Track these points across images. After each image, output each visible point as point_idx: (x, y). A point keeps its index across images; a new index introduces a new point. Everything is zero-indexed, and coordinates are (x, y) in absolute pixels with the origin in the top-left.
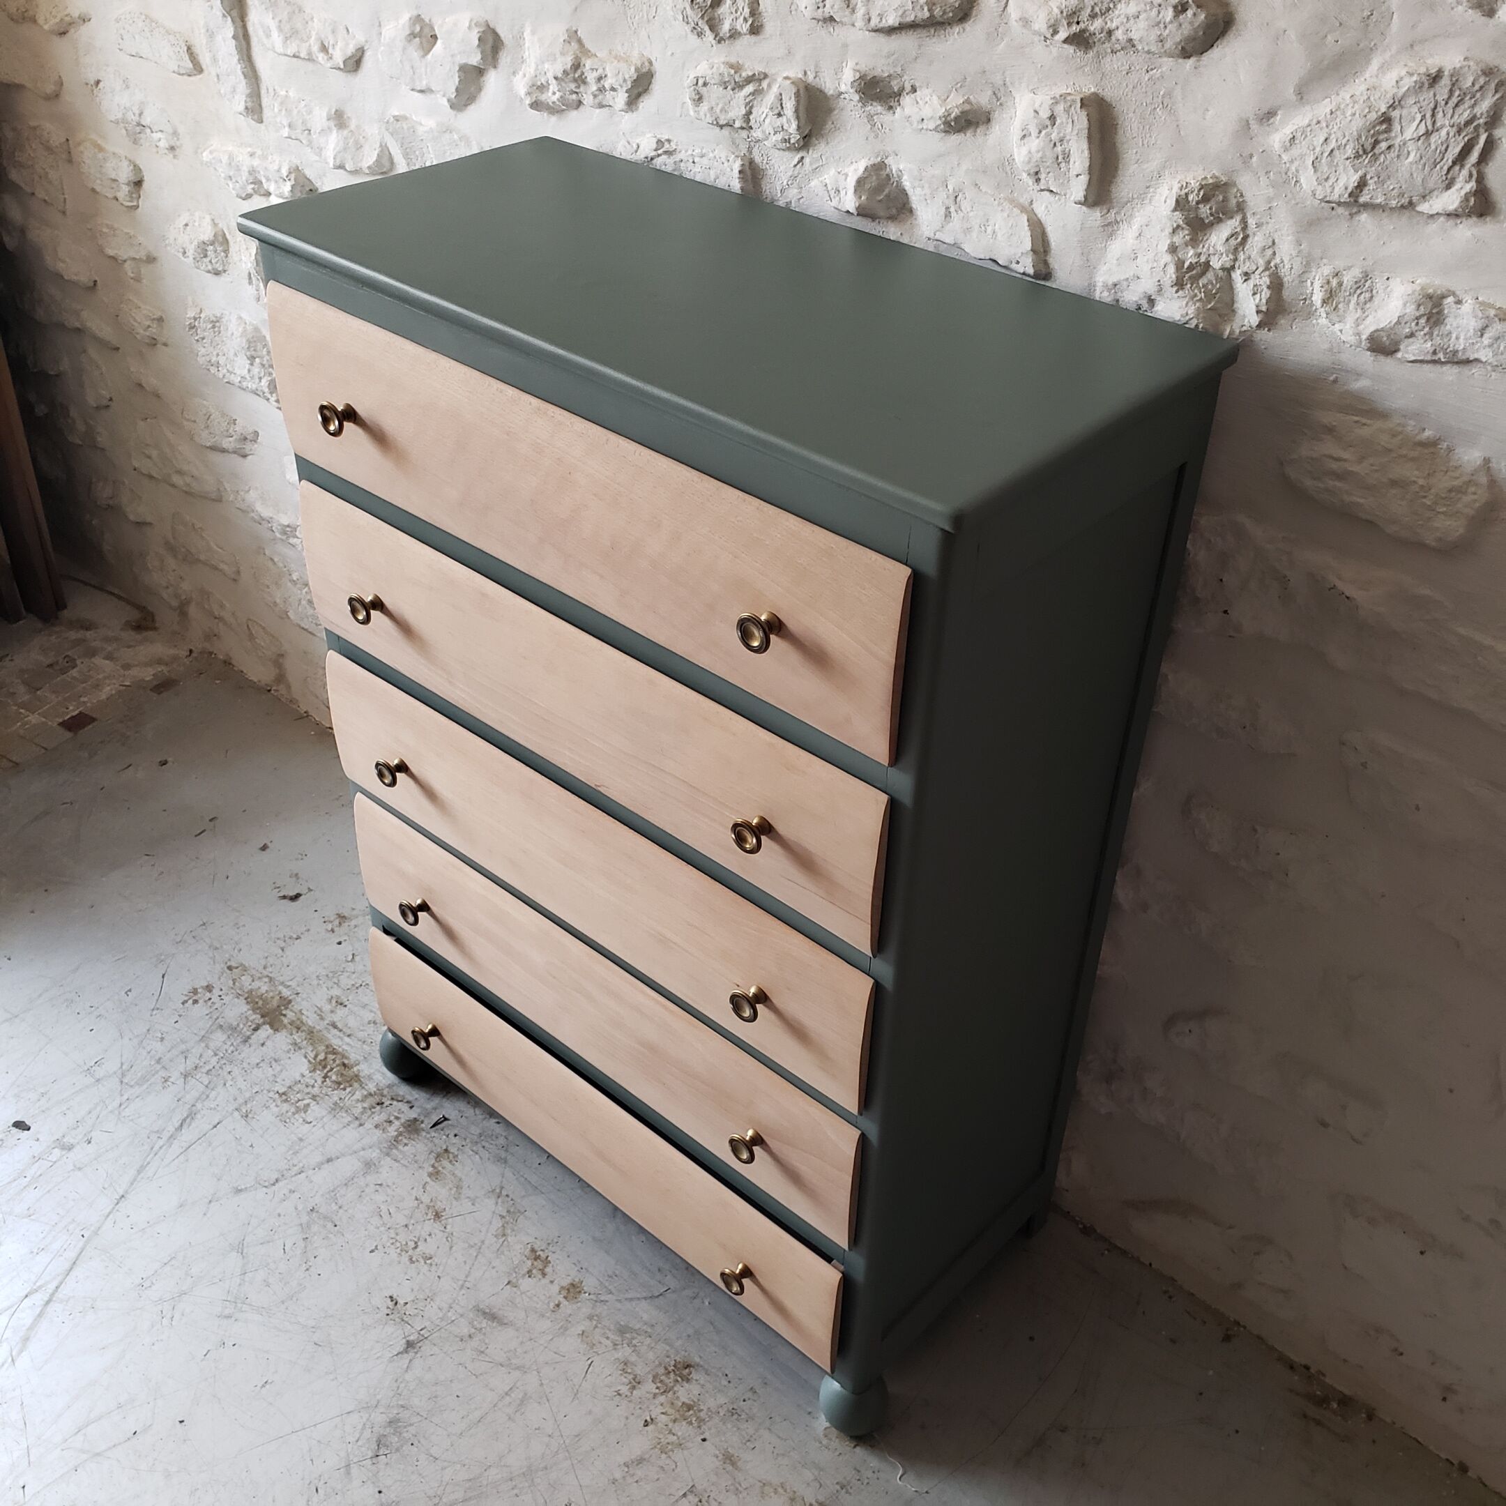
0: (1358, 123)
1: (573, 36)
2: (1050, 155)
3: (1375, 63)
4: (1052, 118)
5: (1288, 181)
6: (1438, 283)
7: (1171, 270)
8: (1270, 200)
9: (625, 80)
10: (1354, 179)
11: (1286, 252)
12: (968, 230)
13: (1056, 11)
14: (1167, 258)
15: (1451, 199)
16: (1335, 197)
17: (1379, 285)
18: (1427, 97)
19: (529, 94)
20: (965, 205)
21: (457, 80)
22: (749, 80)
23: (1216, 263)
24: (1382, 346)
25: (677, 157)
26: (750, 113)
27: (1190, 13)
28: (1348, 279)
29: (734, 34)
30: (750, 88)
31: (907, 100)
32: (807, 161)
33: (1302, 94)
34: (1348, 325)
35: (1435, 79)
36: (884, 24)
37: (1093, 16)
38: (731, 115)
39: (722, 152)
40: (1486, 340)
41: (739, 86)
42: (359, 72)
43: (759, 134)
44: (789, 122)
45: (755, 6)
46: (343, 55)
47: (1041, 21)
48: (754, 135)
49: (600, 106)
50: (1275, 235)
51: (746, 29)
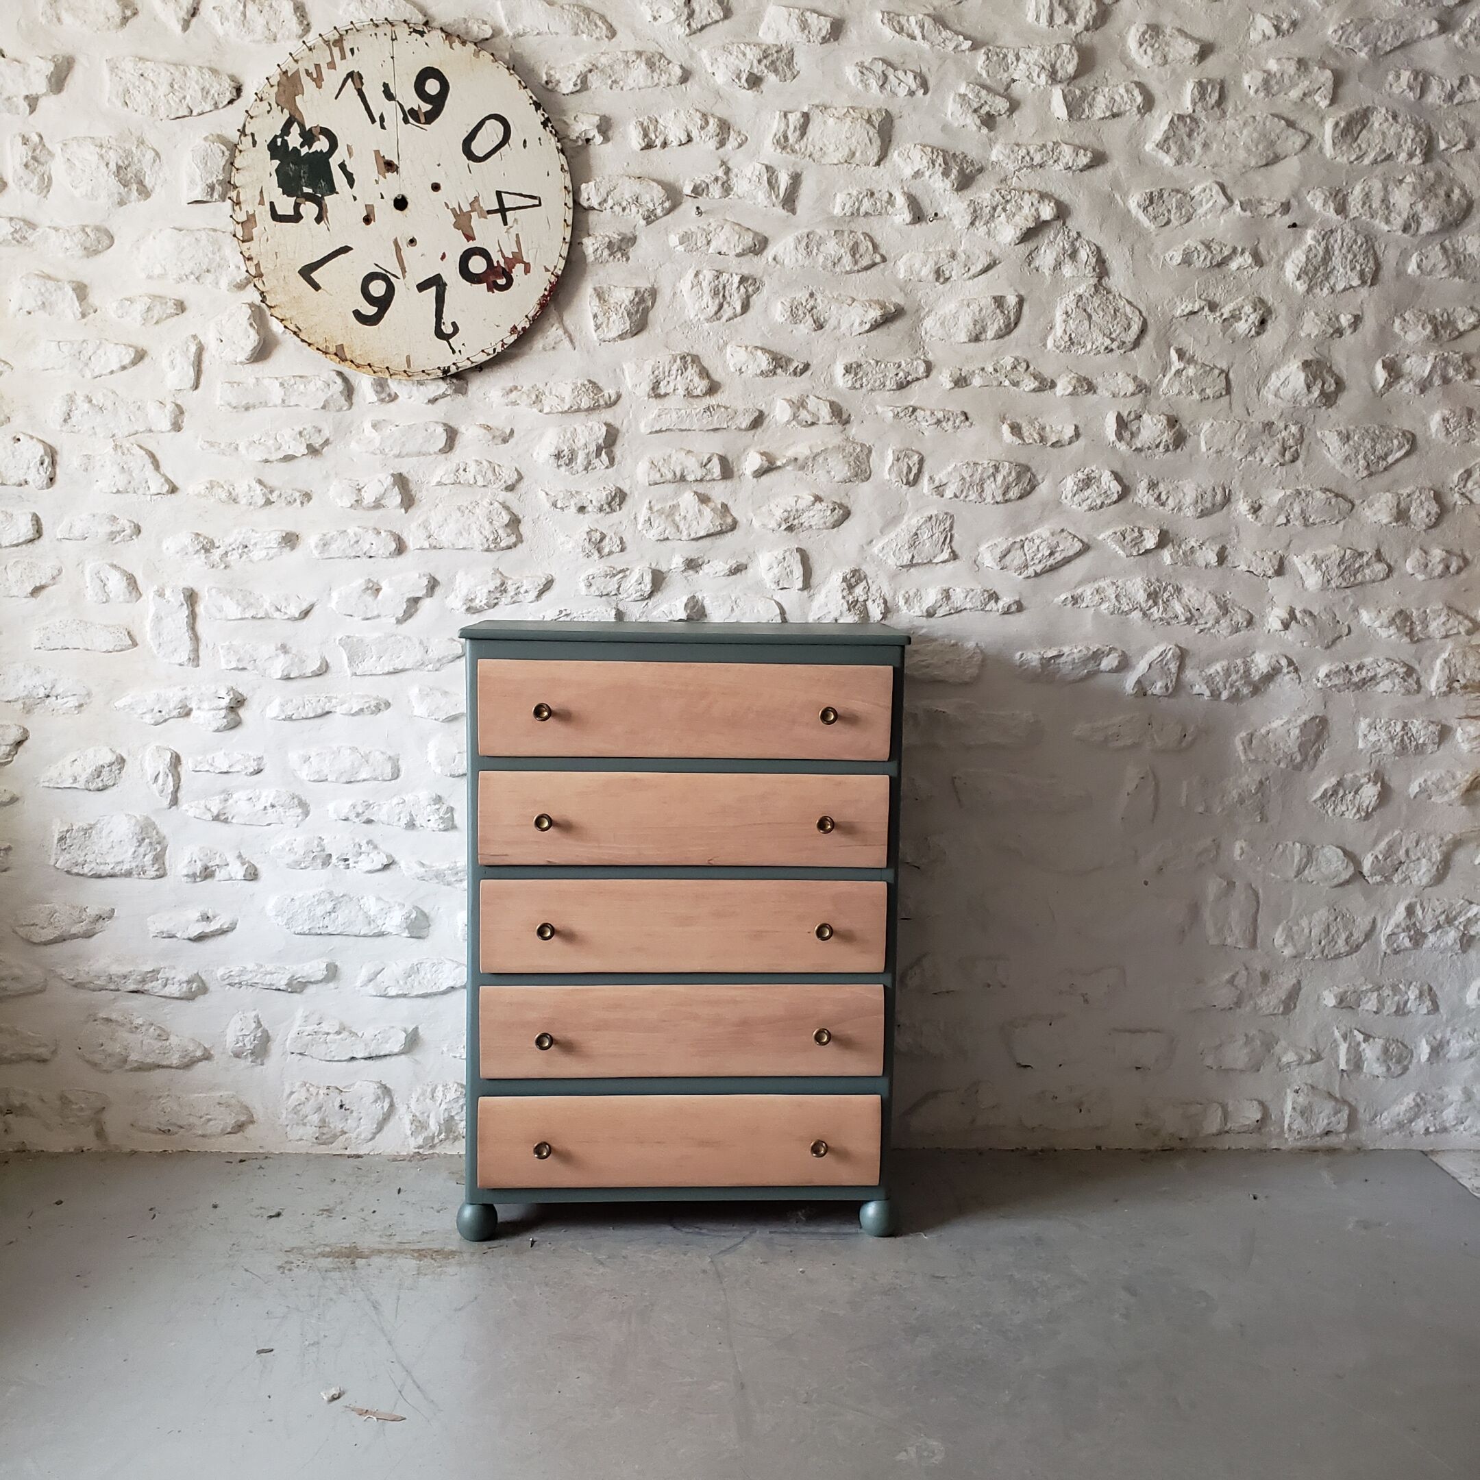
0: (907, 537)
1: (495, 571)
2: (785, 573)
3: (906, 518)
4: (784, 558)
5: (881, 564)
6: (945, 586)
7: (845, 604)
8: (876, 571)
9: (538, 585)
10: (910, 557)
11: (887, 591)
12: (744, 614)
13: (779, 520)
14: (841, 601)
15: (945, 555)
16: (904, 563)
17: (923, 592)
18: (929, 524)
19: (464, 604)
20: (741, 603)
21: (405, 607)
22: (620, 572)
23: (861, 599)
24: (930, 614)
25: (572, 616)
26: (619, 587)
28: (911, 593)
29: (610, 553)
30: (621, 575)
31: (705, 567)
32: (650, 604)
33: (883, 532)
34: (917, 608)
35: (931, 518)
36: (698, 536)
37: (794, 519)
38: (609, 589)
39: (602, 608)
40: (968, 600)
41: (614, 575)
42: (306, 619)
43: (625, 595)
44: (646, 586)
45: (621, 539)
46: (295, 611)
47: (773, 524)
48: (621, 596)
49: (514, 603)
50: (880, 584)
51: (618, 549)
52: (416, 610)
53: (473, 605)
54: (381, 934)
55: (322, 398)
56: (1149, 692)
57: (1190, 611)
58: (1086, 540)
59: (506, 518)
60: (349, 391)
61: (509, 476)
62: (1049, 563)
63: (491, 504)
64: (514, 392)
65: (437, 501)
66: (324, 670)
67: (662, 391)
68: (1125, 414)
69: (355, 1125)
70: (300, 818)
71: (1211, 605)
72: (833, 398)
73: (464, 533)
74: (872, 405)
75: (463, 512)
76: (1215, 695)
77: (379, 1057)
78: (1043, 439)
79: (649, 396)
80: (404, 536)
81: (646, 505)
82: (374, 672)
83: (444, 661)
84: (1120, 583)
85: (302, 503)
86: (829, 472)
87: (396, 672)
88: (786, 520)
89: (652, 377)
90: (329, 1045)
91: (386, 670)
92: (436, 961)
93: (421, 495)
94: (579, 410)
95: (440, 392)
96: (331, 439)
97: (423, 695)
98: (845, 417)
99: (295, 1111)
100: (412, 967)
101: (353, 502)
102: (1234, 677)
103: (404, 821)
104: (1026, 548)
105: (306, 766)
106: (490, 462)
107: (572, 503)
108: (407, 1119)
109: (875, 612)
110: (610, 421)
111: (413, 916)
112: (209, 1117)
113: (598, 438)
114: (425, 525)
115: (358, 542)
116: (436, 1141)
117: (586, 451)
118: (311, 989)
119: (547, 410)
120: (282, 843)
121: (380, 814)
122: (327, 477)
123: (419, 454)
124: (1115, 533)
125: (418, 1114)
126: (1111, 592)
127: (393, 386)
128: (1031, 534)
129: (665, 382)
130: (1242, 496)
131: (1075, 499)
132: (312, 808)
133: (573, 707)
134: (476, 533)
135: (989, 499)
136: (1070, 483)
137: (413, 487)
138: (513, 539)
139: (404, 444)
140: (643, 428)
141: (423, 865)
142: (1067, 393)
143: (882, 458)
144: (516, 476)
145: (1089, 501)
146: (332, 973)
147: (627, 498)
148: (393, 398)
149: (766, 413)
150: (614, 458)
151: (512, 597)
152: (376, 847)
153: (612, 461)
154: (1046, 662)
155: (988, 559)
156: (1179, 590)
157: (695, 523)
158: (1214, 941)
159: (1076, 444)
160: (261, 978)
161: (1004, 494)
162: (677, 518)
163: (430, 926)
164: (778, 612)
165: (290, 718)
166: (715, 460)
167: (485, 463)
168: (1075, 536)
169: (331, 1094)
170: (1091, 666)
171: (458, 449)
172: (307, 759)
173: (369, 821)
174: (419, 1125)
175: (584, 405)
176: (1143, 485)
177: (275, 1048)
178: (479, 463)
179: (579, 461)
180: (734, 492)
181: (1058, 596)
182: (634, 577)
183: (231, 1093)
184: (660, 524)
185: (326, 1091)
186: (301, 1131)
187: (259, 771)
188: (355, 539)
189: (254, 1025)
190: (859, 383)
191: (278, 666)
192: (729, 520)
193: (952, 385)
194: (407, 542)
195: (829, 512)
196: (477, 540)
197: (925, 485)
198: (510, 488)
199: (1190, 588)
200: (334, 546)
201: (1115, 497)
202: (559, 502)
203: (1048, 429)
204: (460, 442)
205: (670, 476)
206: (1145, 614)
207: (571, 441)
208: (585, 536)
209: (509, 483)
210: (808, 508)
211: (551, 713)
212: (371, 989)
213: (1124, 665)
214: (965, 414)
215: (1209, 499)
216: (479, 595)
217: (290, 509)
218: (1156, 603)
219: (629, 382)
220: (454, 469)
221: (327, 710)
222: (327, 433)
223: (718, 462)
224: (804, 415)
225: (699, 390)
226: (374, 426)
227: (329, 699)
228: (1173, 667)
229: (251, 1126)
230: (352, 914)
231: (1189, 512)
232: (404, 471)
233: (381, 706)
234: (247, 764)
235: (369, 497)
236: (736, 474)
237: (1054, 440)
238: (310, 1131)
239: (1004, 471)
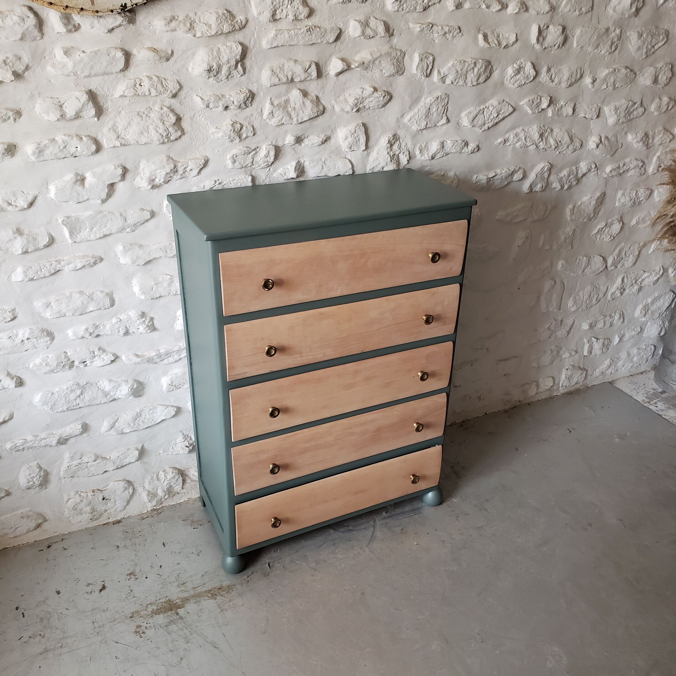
0: (425, 111)
1: (169, 158)
2: (355, 141)
3: (423, 98)
4: (355, 131)
5: (408, 129)
6: (442, 140)
7: (389, 158)
8: (405, 134)
9: (200, 165)
10: (425, 123)
11: (410, 145)
12: (330, 170)
13: (352, 105)
14: (388, 156)
15: (444, 121)
16: (422, 128)
17: (430, 145)
18: (436, 102)
19: (150, 184)
20: (327, 163)
21: (107, 191)
22: (253, 150)
23: (397, 153)
24: (433, 157)
25: (223, 184)
26: (253, 160)
27: (386, 97)
28: (423, 146)
29: (247, 137)
30: (254, 152)
31: (306, 140)
32: (271, 169)
33: (410, 109)
34: (426, 155)
35: (438, 98)
36: (303, 120)
37: (361, 104)
38: (247, 163)
39: (242, 176)
40: (454, 148)
41: (250, 153)
42: (32, 208)
43: (257, 166)
44: (270, 158)
45: (253, 126)
46: (22, 203)
47: (348, 108)
48: (253, 167)
49: (182, 178)
50: (407, 141)
51: (252, 134)
52: (114, 191)
53: (155, 183)
55: (19, 30)
56: (534, 190)
57: (557, 143)
58: (514, 106)
59: (173, 119)
60: (40, 23)
61: (172, 87)
62: (495, 121)
63: (162, 109)
64: (173, 22)
65: (120, 109)
66: (52, 241)
67: (278, 17)
68: (542, 26)
69: (113, 505)
70: (49, 342)
71: (567, 139)
72: (385, 19)
73: (144, 133)
74: (407, 22)
75: (142, 117)
76: (562, 187)
77: (122, 467)
78: (499, 44)
79: (270, 21)
80: (99, 138)
81: (268, 102)
82: (89, 239)
83: (138, 225)
84: (526, 129)
85: (15, 119)
86: (381, 71)
88: (356, 105)
89: (272, 7)
90: (90, 468)
91: (98, 236)
92: (151, 408)
93: (108, 105)
94: (222, 34)
95: (118, 23)
96: (30, 65)
97: (126, 250)
98: (391, 31)
99: (74, 508)
100: (137, 414)
101: (59, 116)
102: (571, 177)
103: (122, 332)
104: (485, 113)
105: (49, 310)
106: (158, 77)
107: (221, 104)
108: (144, 495)
109: (404, 160)
110: (242, 40)
111: (135, 386)
112: (17, 526)
113: (236, 55)
114: (114, 129)
115: (65, 147)
116: (163, 500)
117: (229, 65)
118: (72, 441)
119: (199, 34)
120: (38, 361)
121: (105, 330)
122: (32, 97)
123: (105, 74)
124: (529, 101)
125: (151, 490)
126: (522, 136)
127: (77, 18)
128: (488, 104)
129: (280, 10)
130: (588, 74)
131: (511, 81)
132: (56, 334)
134: (153, 132)
135: (469, 84)
136: (510, 71)
137: (101, 100)
138: (179, 133)
139: (92, 68)
140: (265, 44)
141: (137, 356)
142: (514, 12)
143: (411, 59)
144: (178, 87)
145: (519, 81)
146: (85, 428)
147: (255, 97)
148: (77, 28)
149: (343, 31)
150: (245, 68)
151: (182, 175)
152: (104, 351)
153: (244, 70)
154: (489, 180)
155: (465, 122)
156: (552, 130)
157: (301, 112)
158: (544, 310)
159: (515, 45)
160: (38, 443)
161: (477, 80)
162: (290, 109)
163: (144, 388)
164: (351, 166)
165: (32, 279)
166: (314, 67)
167: (154, 78)
168: (509, 104)
169: (96, 494)
170: (509, 180)
171: (132, 69)
172: (48, 305)
173: (98, 336)
174: (152, 495)
175: (226, 30)
176: (545, 69)
177: (53, 478)
178: (150, 78)
179: (223, 73)
180: (323, 87)
181: (497, 140)
182: (263, 152)
183: (27, 509)
184: (279, 115)
185: (92, 494)
186: (80, 518)
187: (15, 318)
188: (64, 145)
189: (38, 470)
190: (401, 7)
191: (18, 245)
192: (321, 108)
193: (455, 8)
194: (102, 142)
195: (382, 98)
196: (154, 136)
197: (435, 77)
198: (174, 96)
199: (557, 129)
200: (47, 152)
201: (532, 78)
202: (211, 104)
203: (501, 36)
204: (134, 61)
205: (284, 80)
206: (537, 146)
207: (218, 58)
208: (230, 128)
209: (174, 92)
210: (370, 96)
212: (112, 432)
213: (525, 177)
214: (459, 28)
215: (575, 77)
216: (158, 176)
217: (5, 125)
218: (542, 140)
219: (254, 11)
220: (133, 85)
221: (58, 269)
222: (26, 60)
223: (315, 68)
224: (369, 32)
225: (303, 15)
226: (67, 52)
227: (59, 262)
228: (546, 175)
229: (46, 523)
230: (95, 393)
231: (564, 85)
232: (93, 88)
233: (97, 261)
234: (5, 316)
235: (70, 111)
236: (324, 74)
237: (505, 44)
238: (86, 517)
239: (479, 66)
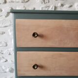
21: (7, 14)
22: (48, 7)
51: (48, 2)
54: (6, 72)
82: (1, 27)
87: (6, 27)
103: (8, 54)
111: (11, 69)
121: (4, 52)
133: (44, 33)
152: (4, 58)
211: (38, 35)
233: (3, 33)
